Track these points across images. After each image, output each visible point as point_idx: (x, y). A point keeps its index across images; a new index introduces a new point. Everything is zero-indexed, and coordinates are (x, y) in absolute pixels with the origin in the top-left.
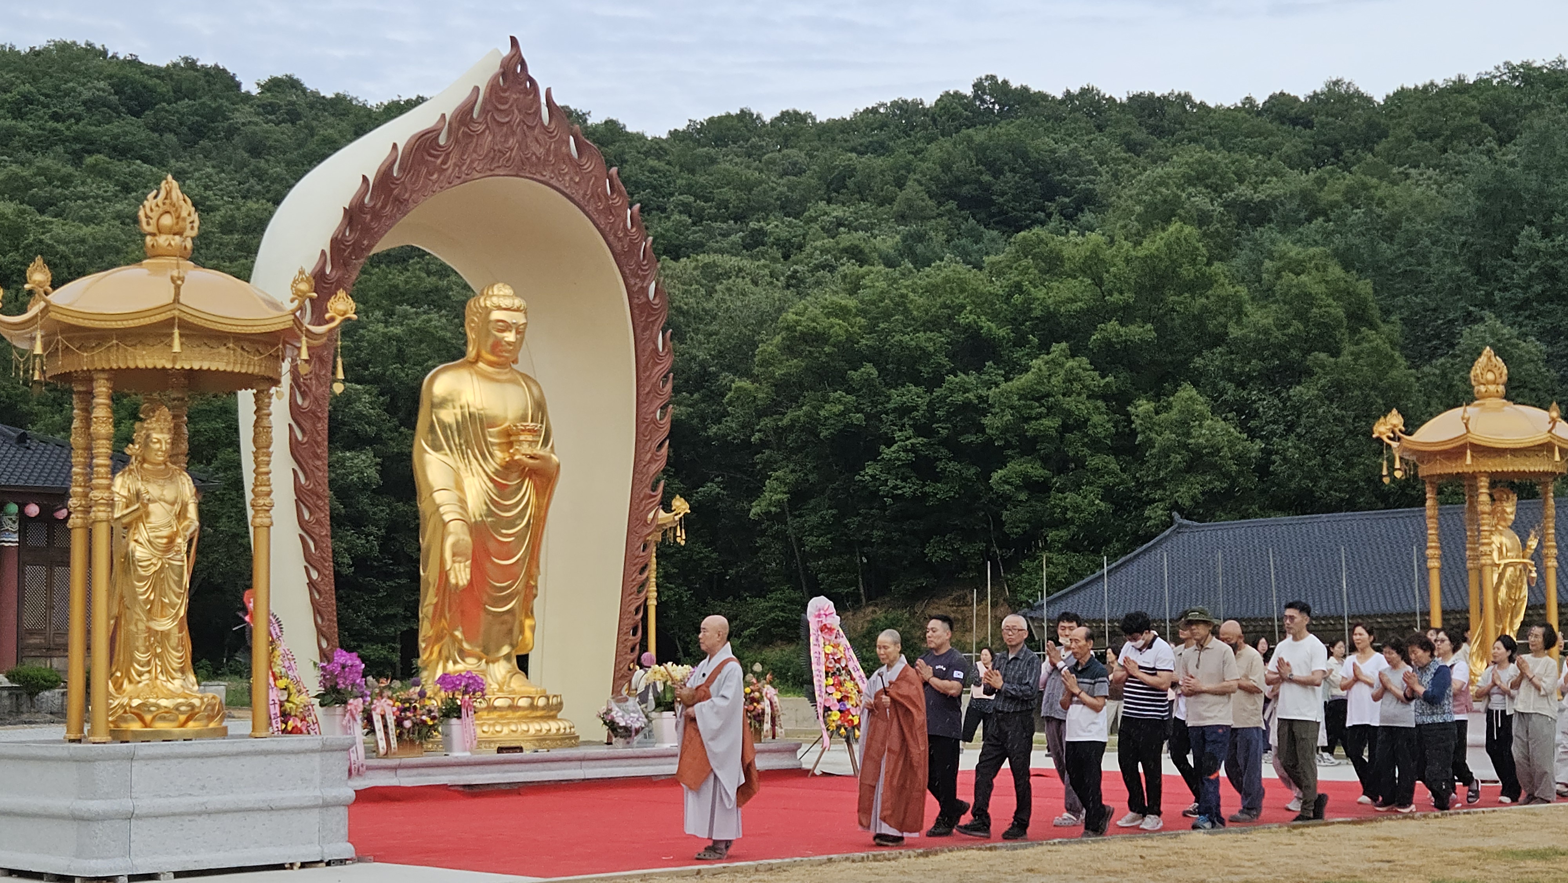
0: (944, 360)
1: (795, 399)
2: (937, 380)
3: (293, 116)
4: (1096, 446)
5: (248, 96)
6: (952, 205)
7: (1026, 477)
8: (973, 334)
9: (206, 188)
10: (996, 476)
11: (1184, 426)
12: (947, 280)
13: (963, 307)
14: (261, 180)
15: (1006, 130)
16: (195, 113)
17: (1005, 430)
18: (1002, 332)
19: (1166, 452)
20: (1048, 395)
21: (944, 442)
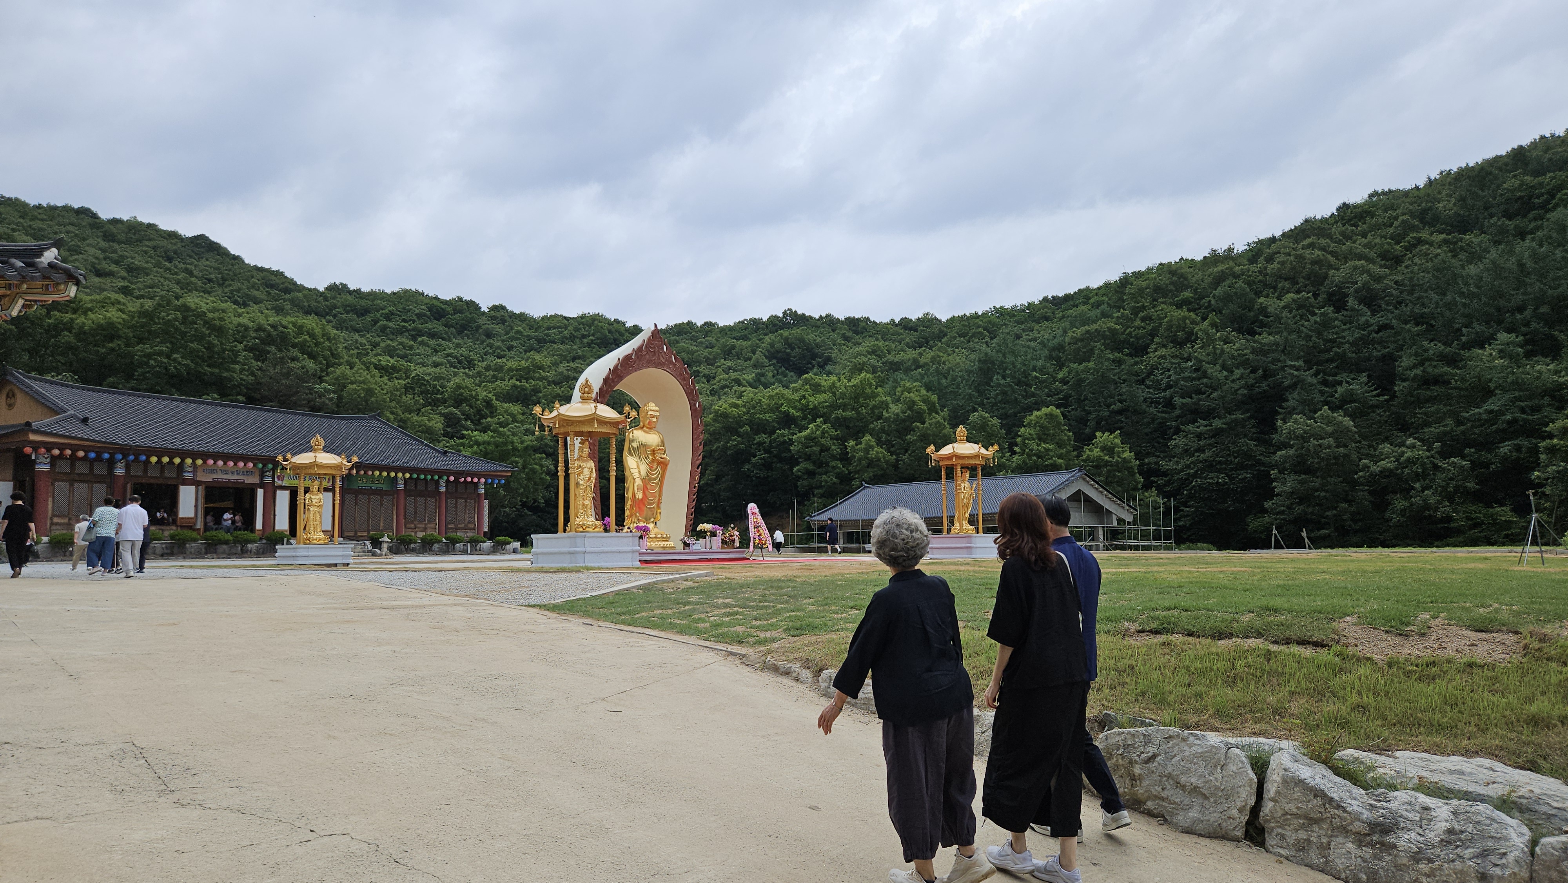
0: (776, 425)
1: (717, 439)
2: (773, 432)
3: (503, 321)
4: (834, 457)
5: (484, 313)
6: (774, 361)
7: (806, 469)
8: (787, 414)
9: (470, 351)
10: (795, 469)
11: (867, 450)
12: (777, 394)
13: (783, 404)
14: (491, 348)
15: (797, 331)
16: (463, 320)
17: (798, 451)
18: (798, 414)
19: (860, 459)
20: (815, 438)
21: (775, 456)
